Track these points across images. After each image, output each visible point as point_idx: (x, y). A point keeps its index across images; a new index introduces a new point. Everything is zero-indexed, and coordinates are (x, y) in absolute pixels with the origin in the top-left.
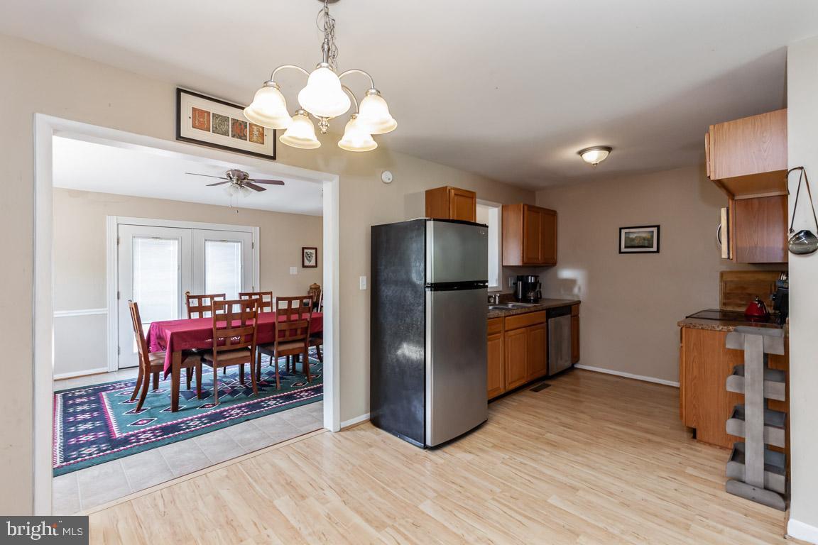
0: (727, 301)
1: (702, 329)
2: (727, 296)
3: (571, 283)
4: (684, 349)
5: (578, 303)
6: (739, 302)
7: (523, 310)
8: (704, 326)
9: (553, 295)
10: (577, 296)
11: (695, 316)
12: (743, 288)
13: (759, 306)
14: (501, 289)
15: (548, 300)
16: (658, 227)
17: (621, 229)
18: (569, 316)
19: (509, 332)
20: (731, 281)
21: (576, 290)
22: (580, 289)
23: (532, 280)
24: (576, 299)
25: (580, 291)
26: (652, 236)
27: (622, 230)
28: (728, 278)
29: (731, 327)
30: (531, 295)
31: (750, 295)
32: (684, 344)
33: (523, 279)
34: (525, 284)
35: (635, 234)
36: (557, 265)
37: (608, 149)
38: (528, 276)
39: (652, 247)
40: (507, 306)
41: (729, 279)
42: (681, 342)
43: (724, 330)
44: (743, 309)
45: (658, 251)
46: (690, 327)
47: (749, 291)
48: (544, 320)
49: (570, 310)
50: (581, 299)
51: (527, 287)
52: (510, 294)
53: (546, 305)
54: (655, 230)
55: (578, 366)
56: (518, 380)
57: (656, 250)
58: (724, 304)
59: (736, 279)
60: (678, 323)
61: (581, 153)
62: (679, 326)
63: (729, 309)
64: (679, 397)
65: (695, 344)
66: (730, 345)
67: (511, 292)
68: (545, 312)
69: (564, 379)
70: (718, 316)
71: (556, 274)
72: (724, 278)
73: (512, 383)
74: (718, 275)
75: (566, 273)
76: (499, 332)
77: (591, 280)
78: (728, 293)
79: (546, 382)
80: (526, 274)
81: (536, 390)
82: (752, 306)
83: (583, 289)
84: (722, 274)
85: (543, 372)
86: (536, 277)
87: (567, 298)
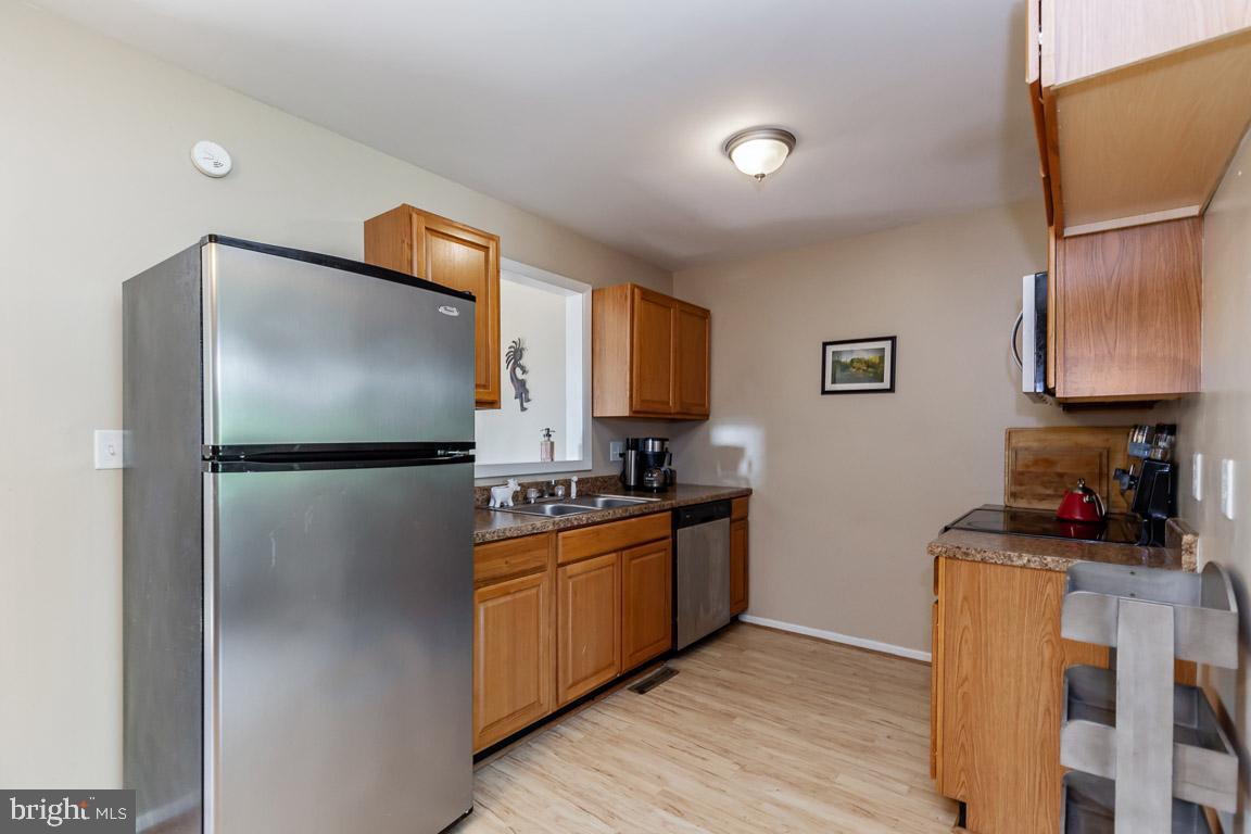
0: (1019, 488)
1: (983, 561)
2: (1019, 478)
3: (734, 454)
4: (942, 609)
5: (747, 493)
6: (1041, 490)
7: (619, 513)
8: (989, 554)
9: (698, 478)
10: (747, 480)
11: (963, 524)
12: (1049, 462)
13: (1086, 499)
14: (589, 466)
15: (687, 487)
16: (893, 339)
17: (825, 345)
18: (727, 520)
19: (568, 567)
20: (1026, 449)
21: (743, 468)
22: (750, 464)
23: (653, 447)
24: (744, 486)
25: (751, 472)
26: (882, 359)
27: (828, 347)
28: (1020, 442)
29: (1049, 559)
30: (654, 479)
31: (1061, 475)
32: (941, 597)
33: (635, 444)
34: (642, 458)
35: (850, 353)
36: (711, 417)
37: (788, 138)
38: (647, 439)
39: (882, 381)
40: (594, 505)
41: (1021, 445)
42: (936, 593)
43: (1032, 565)
44: (1054, 506)
45: (892, 389)
46: (954, 558)
47: (1059, 469)
48: (668, 531)
49: (729, 509)
50: (753, 487)
51: (644, 463)
52: (611, 478)
53: (682, 498)
54: (887, 345)
55: (747, 618)
56: (596, 673)
57: (888, 387)
58: (1014, 495)
59: (1035, 445)
60: (930, 545)
61: (728, 146)
62: (931, 552)
63: (1022, 504)
64: (927, 687)
65: (965, 598)
66: (1076, 629)
67: (615, 471)
68: (669, 513)
69: (712, 652)
70: (999, 522)
71: (707, 437)
72: (1013, 441)
73: (575, 684)
74: (1003, 437)
75: (725, 434)
76: (541, 569)
77: (772, 446)
78: (1022, 473)
79: (672, 664)
80: (642, 436)
81: (641, 690)
82: (1070, 500)
83: (757, 467)
84: (1010, 434)
85: (666, 645)
86: (662, 441)
87: (729, 484)
